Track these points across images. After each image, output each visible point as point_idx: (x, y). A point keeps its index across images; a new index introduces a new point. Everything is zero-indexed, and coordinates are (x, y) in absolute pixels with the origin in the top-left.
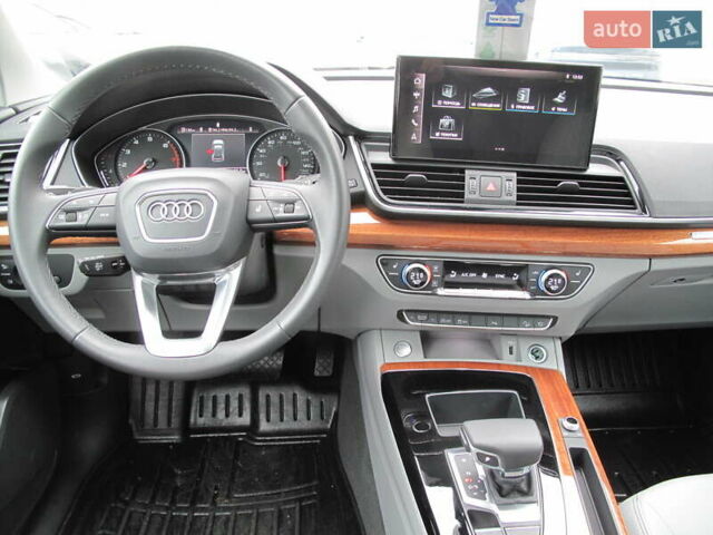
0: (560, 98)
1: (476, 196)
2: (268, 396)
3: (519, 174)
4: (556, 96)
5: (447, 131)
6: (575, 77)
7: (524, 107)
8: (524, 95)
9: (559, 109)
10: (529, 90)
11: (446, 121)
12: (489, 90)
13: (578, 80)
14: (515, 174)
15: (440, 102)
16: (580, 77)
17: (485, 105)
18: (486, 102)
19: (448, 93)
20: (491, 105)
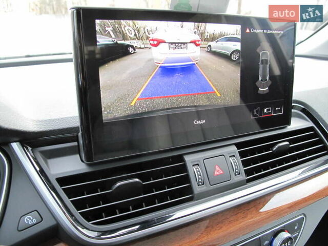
1: (203, 188)
3: (238, 146)
14: (234, 148)
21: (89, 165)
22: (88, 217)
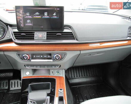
0: (55, 14)
1: (37, 38)
2: (12, 82)
3: (47, 32)
4: (54, 14)
5: (29, 23)
6: (58, 9)
7: (46, 17)
8: (46, 14)
9: (55, 17)
10: (47, 13)
11: (28, 21)
12: (37, 13)
13: (58, 10)
14: (46, 33)
15: (26, 17)
16: (59, 9)
17: (37, 17)
18: (37, 16)
19: (28, 14)
20: (38, 17)
21: (19, 31)
22: (16, 38)
